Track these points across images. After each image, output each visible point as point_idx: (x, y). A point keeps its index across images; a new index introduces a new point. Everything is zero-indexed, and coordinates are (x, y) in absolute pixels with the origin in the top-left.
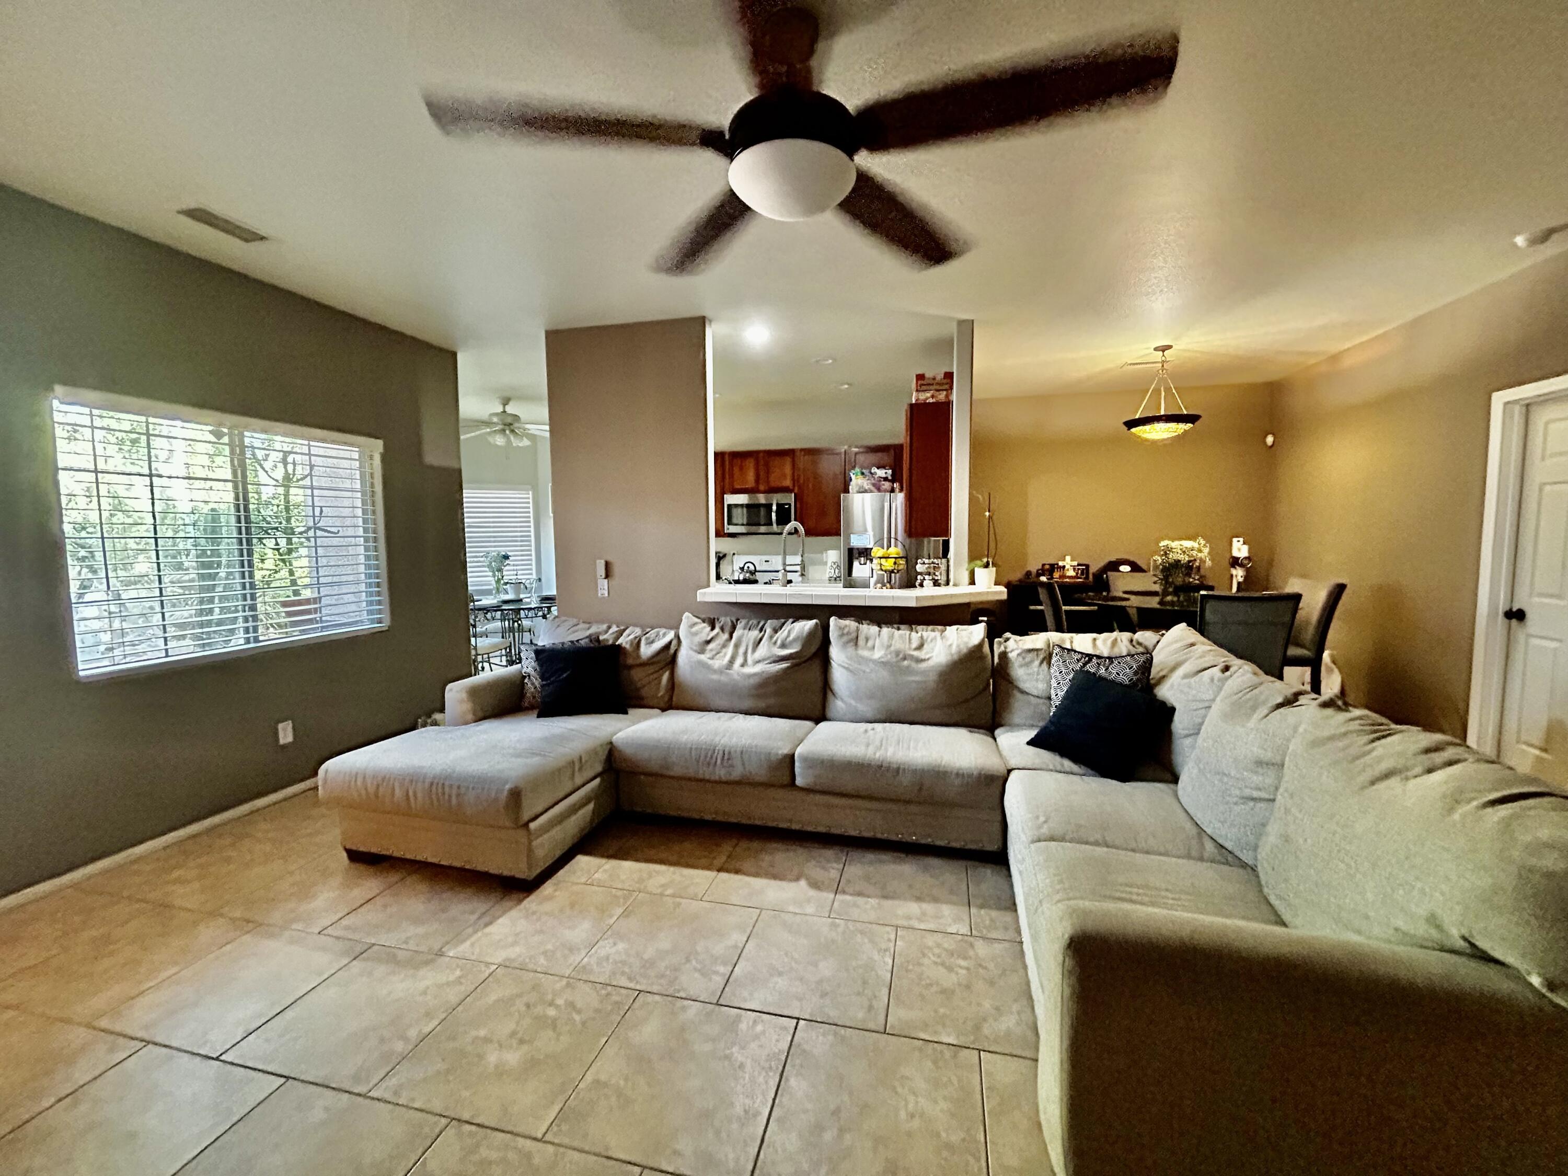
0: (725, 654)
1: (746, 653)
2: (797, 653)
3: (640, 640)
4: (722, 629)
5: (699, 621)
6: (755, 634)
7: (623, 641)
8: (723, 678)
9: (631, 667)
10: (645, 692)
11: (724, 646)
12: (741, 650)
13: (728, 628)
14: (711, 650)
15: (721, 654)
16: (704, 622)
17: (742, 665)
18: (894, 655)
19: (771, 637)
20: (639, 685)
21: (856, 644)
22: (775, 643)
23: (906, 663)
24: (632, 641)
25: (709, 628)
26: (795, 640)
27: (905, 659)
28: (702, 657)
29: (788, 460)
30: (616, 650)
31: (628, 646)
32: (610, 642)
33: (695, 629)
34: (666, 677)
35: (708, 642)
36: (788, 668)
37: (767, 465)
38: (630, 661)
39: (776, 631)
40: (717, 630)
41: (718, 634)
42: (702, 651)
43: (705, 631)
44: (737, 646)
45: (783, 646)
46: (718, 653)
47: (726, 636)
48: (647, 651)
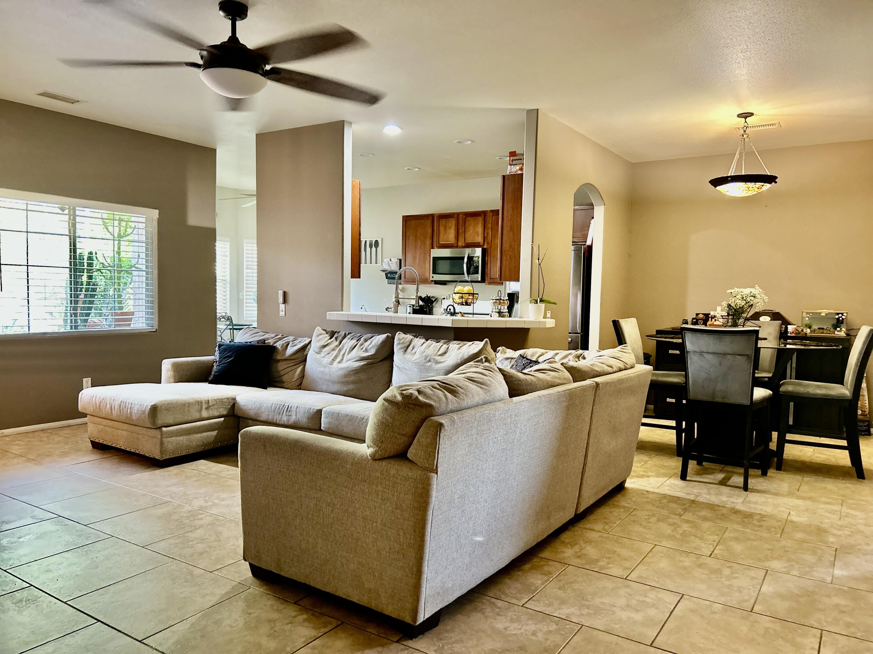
0: (333, 354)
1: (344, 354)
2: (371, 355)
3: (288, 344)
4: (336, 339)
5: (325, 332)
6: (354, 342)
7: (279, 345)
8: (326, 370)
9: (279, 361)
10: (285, 378)
11: (333, 350)
12: (342, 353)
13: (339, 339)
14: (325, 352)
15: (330, 355)
16: (327, 333)
17: (339, 363)
18: (424, 358)
19: (362, 345)
20: (282, 373)
21: (406, 351)
22: (362, 349)
23: (429, 364)
24: (283, 345)
25: (329, 338)
26: (373, 347)
27: (430, 361)
28: (318, 356)
29: (480, 219)
30: (272, 349)
31: (280, 348)
32: (271, 344)
33: (320, 337)
34: (299, 370)
35: (324, 346)
36: (364, 365)
37: (465, 223)
38: (279, 357)
39: (366, 341)
40: (333, 338)
41: (332, 341)
42: (319, 353)
43: (325, 338)
44: (340, 350)
45: (366, 351)
46: (328, 354)
47: (338, 343)
48: (290, 350)
